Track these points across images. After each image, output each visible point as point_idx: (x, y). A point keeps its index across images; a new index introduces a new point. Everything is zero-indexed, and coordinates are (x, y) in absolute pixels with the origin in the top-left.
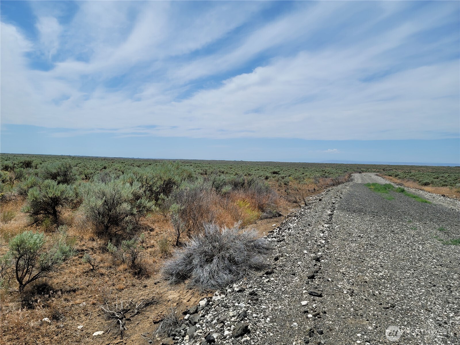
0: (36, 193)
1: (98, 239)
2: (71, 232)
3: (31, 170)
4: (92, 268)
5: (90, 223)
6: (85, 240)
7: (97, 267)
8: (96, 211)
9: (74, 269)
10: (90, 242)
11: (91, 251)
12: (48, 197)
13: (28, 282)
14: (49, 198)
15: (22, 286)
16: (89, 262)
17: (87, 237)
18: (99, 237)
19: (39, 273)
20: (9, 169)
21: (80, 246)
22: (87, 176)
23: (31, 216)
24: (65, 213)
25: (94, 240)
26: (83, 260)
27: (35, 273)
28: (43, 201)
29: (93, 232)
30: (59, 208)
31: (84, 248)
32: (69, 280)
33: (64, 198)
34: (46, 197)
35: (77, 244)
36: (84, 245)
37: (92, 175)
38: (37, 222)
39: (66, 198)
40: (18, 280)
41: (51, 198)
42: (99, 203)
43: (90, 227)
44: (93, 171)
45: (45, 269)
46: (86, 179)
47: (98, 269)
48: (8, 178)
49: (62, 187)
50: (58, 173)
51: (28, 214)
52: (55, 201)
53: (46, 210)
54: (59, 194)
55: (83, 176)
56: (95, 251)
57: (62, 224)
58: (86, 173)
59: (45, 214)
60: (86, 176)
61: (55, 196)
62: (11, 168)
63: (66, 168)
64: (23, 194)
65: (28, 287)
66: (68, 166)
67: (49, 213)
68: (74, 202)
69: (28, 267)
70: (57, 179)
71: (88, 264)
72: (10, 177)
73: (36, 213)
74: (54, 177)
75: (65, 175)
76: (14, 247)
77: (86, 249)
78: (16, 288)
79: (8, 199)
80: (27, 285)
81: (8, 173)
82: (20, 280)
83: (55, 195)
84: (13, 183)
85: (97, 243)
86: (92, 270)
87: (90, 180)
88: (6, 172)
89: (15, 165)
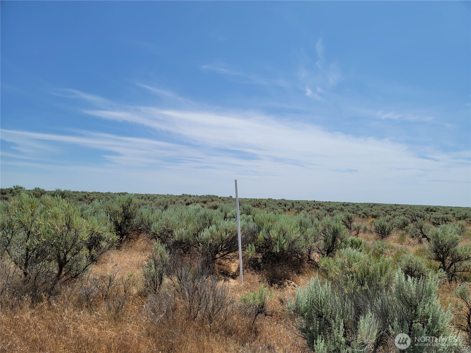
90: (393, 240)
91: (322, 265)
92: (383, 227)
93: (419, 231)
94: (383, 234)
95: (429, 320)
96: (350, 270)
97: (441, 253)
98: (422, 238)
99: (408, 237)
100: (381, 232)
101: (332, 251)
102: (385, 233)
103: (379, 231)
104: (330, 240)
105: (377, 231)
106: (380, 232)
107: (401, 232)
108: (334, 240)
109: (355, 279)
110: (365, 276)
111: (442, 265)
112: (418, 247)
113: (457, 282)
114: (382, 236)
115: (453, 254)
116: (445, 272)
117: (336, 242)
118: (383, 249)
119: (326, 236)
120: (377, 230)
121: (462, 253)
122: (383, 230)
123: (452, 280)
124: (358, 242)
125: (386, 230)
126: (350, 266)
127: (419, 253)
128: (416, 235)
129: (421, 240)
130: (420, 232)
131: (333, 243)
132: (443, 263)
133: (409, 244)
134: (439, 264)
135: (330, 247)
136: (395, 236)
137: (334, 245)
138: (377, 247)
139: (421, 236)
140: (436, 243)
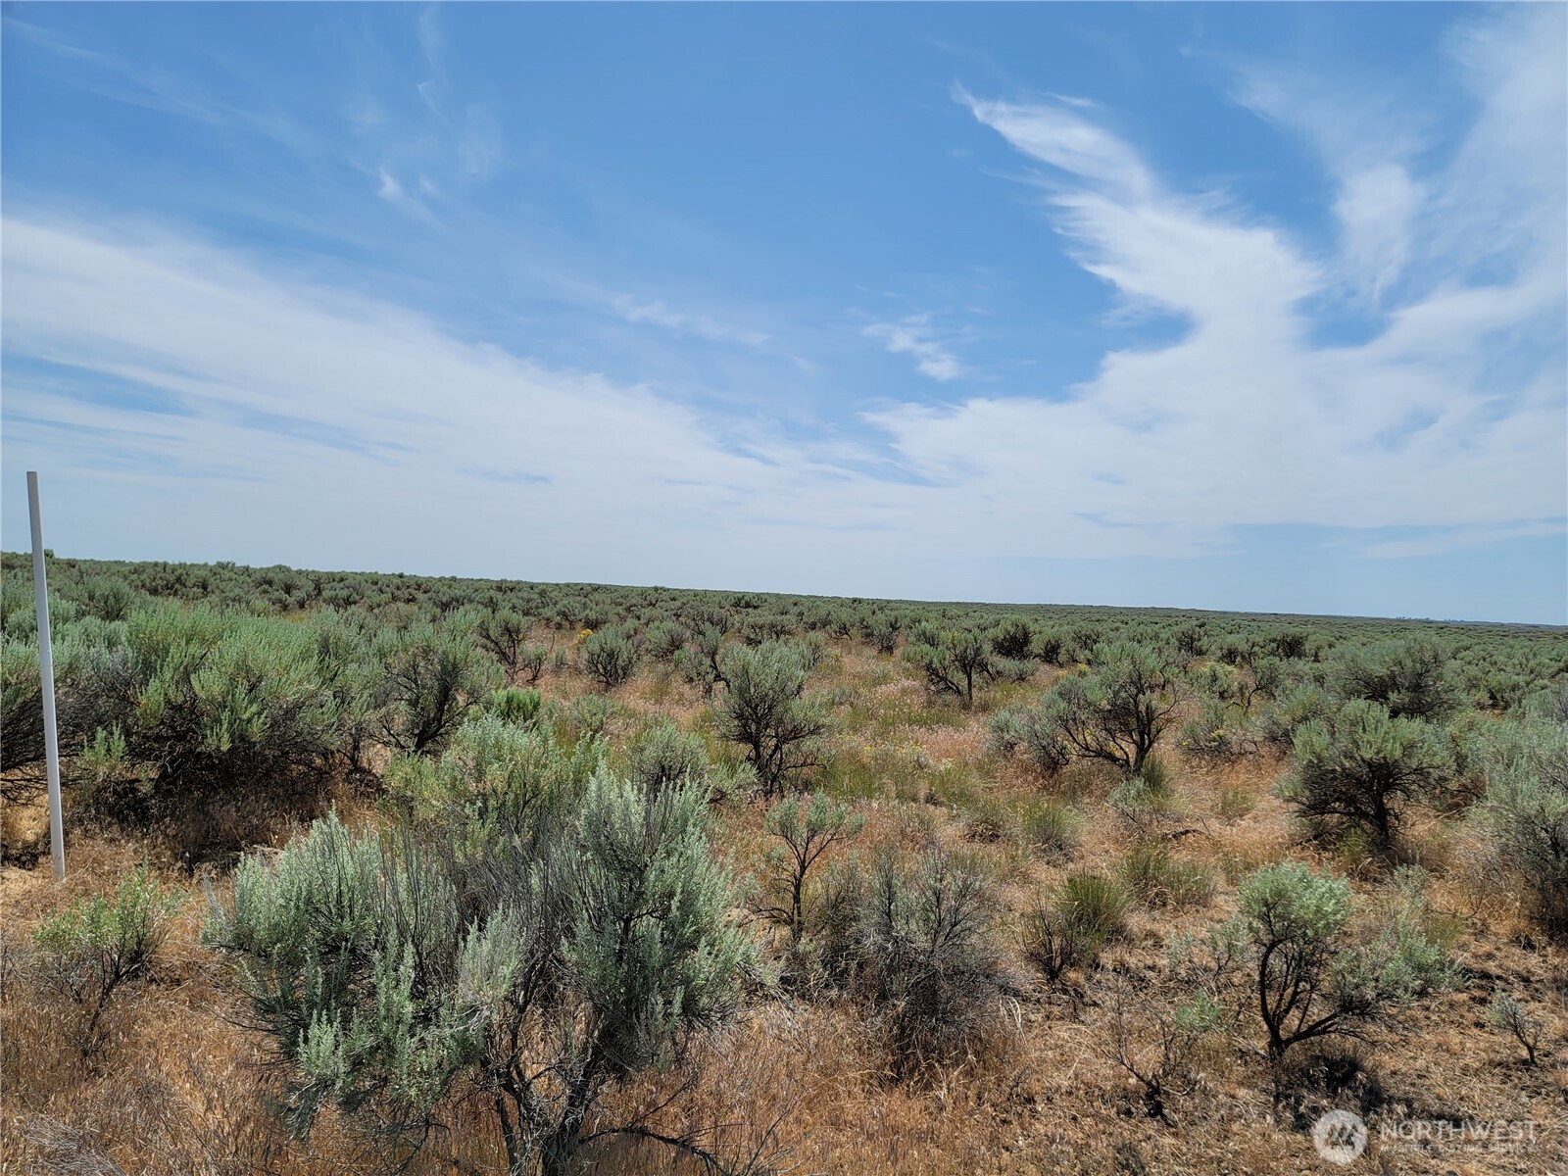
0: (1321, 742)
1: (1550, 945)
2: (1443, 898)
3: (1303, 666)
4: (1525, 1053)
5: (1515, 878)
6: (1493, 938)
7: (1546, 1056)
8: (1543, 834)
9: (1454, 1037)
10: (1518, 951)
11: (1519, 985)
12: (1359, 758)
13: (1299, 1036)
14: (1363, 760)
15: (1277, 1043)
16: (1517, 1029)
17: (1502, 928)
18: (1551, 938)
19: (1334, 1016)
20: (1239, 659)
21: (1475, 956)
22: (1498, 697)
23: (1303, 814)
24: (1419, 824)
25: (1530, 946)
26: (1490, 1014)
27: (1318, 1012)
28: (1344, 769)
29: (1527, 912)
30: (1395, 802)
31: (1492, 967)
32: (1437, 1075)
33: (1415, 770)
34: (1352, 758)
35: (1463, 947)
36: (1490, 956)
37: (1518, 693)
38: (1321, 839)
39: (1419, 771)
40: (1266, 1016)
41: (1370, 764)
42: (1555, 803)
43: (1515, 896)
44: (1521, 679)
45: (1352, 1007)
46: (1494, 706)
47: (1553, 1066)
48: (1235, 687)
49: (1411, 728)
50: (1393, 677)
51: (1294, 806)
52: (1383, 777)
53: (1351, 801)
54: (1398, 754)
55: (1483, 696)
56: (1537, 990)
57: (1408, 861)
58: (1494, 683)
59: (1346, 814)
60: (1493, 697)
61: (1385, 758)
62: (1243, 657)
63: (1423, 662)
64: (1281, 739)
65: (1295, 1053)
66: (1428, 656)
67: (1364, 815)
68: (1449, 787)
69: (1297, 986)
70: (1388, 699)
71: (1510, 1038)
72: (1239, 683)
73: (1318, 807)
74: (1377, 690)
75: (1417, 687)
76: (1255, 906)
77: (1499, 972)
78: (1261, 1045)
79: (1235, 749)
80: (1296, 1045)
81: (1236, 671)
82: (1274, 1021)
83: (1381, 755)
84: (1249, 703)
85: (1544, 962)
86: (1525, 1062)
87: (1510, 710)
88: (1230, 668)
89: (1256, 649)
90: (633, 696)
91: (394, 783)
92: (612, 655)
93: (708, 661)
94: (610, 676)
95: (675, 904)
96: (477, 787)
97: (753, 720)
98: (715, 681)
99: (678, 684)
100: (605, 669)
101: (435, 734)
102: (616, 672)
103: (600, 666)
104: (430, 700)
105: (594, 669)
106: (601, 670)
107: (661, 667)
108: (445, 695)
109: (493, 816)
110: (525, 803)
111: (753, 754)
112: (701, 708)
113: (783, 796)
114: (608, 683)
115: (780, 721)
116: (754, 771)
117: (450, 705)
118: (604, 719)
119: (417, 685)
120: (593, 662)
121: (802, 715)
122: (610, 663)
123: (771, 791)
124: (528, 701)
125: (620, 662)
126: (480, 775)
127: (702, 725)
128: (699, 674)
129: (711, 687)
130: (711, 666)
131: (440, 710)
132: (757, 746)
133: (681, 700)
134: (746, 749)
135: (427, 724)
136: (644, 678)
137: (441, 716)
138: (588, 716)
139: (711, 677)
140: (742, 691)
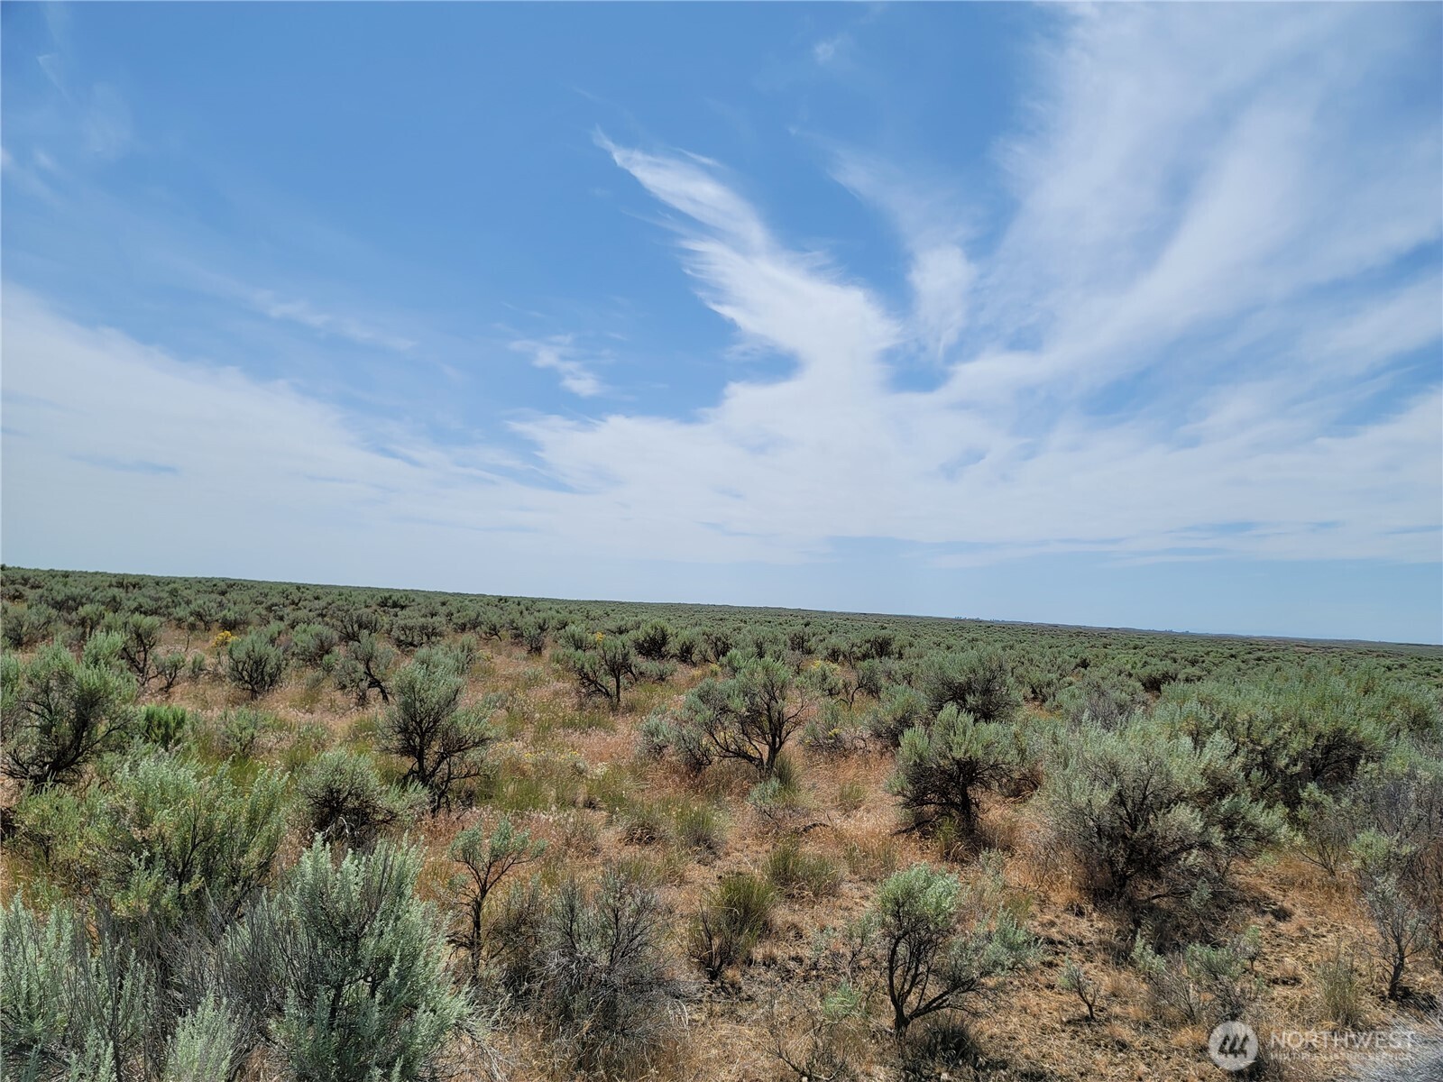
0: (922, 743)
1: (1094, 910)
2: (1016, 875)
3: (892, 664)
4: (1085, 1010)
5: (1067, 854)
6: (1053, 908)
7: (1101, 1011)
8: (1091, 823)
9: (1032, 999)
10: (1072, 918)
11: (1075, 949)
12: (950, 758)
13: (917, 1013)
14: (953, 758)
15: (901, 1021)
16: (1079, 989)
17: (1059, 898)
18: (1095, 905)
19: (945, 993)
20: (841, 658)
21: (1042, 925)
22: (1038, 691)
23: (906, 805)
24: (994, 811)
25: (1080, 913)
26: (1059, 977)
27: (933, 990)
28: (939, 766)
29: (1077, 884)
30: (976, 793)
31: (1054, 933)
32: (1023, 1037)
33: (992, 766)
34: (945, 757)
35: (1033, 917)
36: (1052, 924)
37: (1053, 689)
38: (919, 826)
39: (995, 766)
40: (894, 1001)
41: (958, 762)
42: (1099, 797)
43: (1069, 873)
44: (1053, 676)
45: (958, 984)
46: (1035, 699)
47: (1108, 1020)
48: (840, 685)
49: (990, 730)
50: (969, 683)
51: (900, 799)
52: (968, 772)
53: (944, 794)
54: (980, 753)
55: (1027, 691)
56: (1088, 952)
57: (989, 845)
58: (1035, 681)
59: (939, 804)
60: (1034, 691)
61: (970, 757)
62: (845, 656)
63: (992, 671)
64: (890, 737)
65: (918, 1028)
66: (994, 666)
67: (953, 804)
68: (1013, 776)
69: (917, 968)
70: (966, 701)
71: (1074, 997)
72: (844, 681)
73: (918, 800)
74: (958, 694)
75: (987, 691)
76: (889, 905)
77: (1060, 937)
78: (887, 1022)
79: (848, 746)
80: (916, 1021)
81: (839, 668)
82: (898, 1001)
83: (968, 755)
84: (853, 699)
85: (1092, 926)
86: (1087, 1019)
87: (1047, 703)
88: (834, 666)
89: (855, 648)
90: (282, 705)
91: (28, 820)
92: (259, 663)
93: (361, 667)
94: (256, 683)
95: (392, 971)
96: (142, 833)
97: (418, 734)
98: (369, 687)
99: (329, 691)
100: (250, 676)
101: (73, 761)
102: (263, 679)
103: (245, 673)
104: (65, 728)
105: (238, 676)
106: (246, 678)
107: (310, 673)
108: (82, 725)
109: (160, 864)
110: (194, 847)
111: (416, 767)
112: (355, 717)
113: (450, 811)
114: (253, 690)
115: (446, 733)
116: (426, 791)
117: (90, 733)
118: (256, 734)
119: (50, 711)
120: (235, 669)
121: (467, 729)
122: (256, 670)
123: (439, 806)
124: (171, 717)
125: (268, 669)
126: (144, 821)
127: (358, 735)
128: (353, 681)
129: (364, 694)
130: (365, 673)
131: (78, 737)
132: (420, 758)
133: (332, 708)
134: (409, 763)
135: (63, 753)
136: (293, 685)
137: (80, 743)
138: (237, 730)
139: (365, 684)
140: (406, 707)
